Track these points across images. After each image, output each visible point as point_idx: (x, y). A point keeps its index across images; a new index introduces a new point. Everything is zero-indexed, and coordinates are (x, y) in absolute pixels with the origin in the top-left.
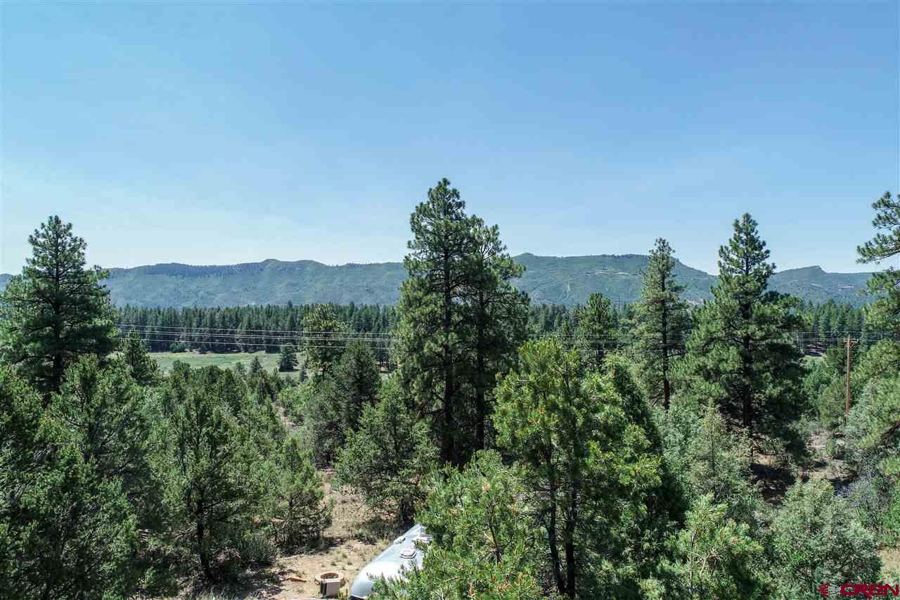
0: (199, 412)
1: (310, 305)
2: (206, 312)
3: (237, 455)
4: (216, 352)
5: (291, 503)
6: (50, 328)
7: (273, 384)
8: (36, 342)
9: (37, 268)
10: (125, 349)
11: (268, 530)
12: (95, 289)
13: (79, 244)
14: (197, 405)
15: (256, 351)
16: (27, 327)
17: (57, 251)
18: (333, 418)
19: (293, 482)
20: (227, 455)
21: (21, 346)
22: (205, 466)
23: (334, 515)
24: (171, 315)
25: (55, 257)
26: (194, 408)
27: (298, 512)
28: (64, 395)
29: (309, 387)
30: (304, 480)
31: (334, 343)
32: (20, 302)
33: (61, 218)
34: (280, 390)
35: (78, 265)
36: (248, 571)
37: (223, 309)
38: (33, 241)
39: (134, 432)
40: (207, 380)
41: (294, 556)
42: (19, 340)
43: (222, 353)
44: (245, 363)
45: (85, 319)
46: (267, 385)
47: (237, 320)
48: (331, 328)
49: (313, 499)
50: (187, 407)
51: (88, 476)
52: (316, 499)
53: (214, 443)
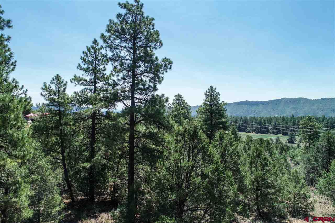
0: (257, 153)
1: (302, 116)
2: (258, 118)
3: (272, 172)
4: (262, 134)
5: (294, 196)
6: (210, 121)
7: (285, 148)
8: (206, 125)
9: (207, 102)
10: (231, 130)
11: (284, 205)
12: (222, 109)
13: (218, 94)
14: (257, 151)
15: (278, 134)
16: (204, 120)
17: (212, 97)
18: (315, 165)
19: (296, 187)
20: (268, 171)
21: (202, 126)
22: (259, 174)
23: (315, 207)
24: (245, 119)
25: (211, 99)
26: (256, 152)
27: (298, 201)
28: (215, 142)
29: (302, 150)
30: (301, 188)
31: (315, 132)
32: (202, 113)
33: (213, 86)
34: (288, 150)
35: (217, 101)
36: (276, 218)
37: (265, 117)
38: (206, 94)
39: (235, 157)
40: (259, 143)
41: (296, 219)
42: (202, 125)
43: (264, 134)
44: (273, 138)
45: (219, 118)
46: (283, 148)
47: (270, 122)
48: (313, 126)
49: (305, 198)
50: (253, 151)
51: (222, 168)
52: (307, 198)
53: (263, 166)
